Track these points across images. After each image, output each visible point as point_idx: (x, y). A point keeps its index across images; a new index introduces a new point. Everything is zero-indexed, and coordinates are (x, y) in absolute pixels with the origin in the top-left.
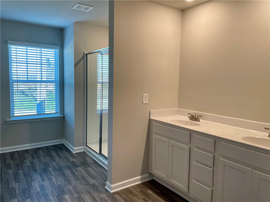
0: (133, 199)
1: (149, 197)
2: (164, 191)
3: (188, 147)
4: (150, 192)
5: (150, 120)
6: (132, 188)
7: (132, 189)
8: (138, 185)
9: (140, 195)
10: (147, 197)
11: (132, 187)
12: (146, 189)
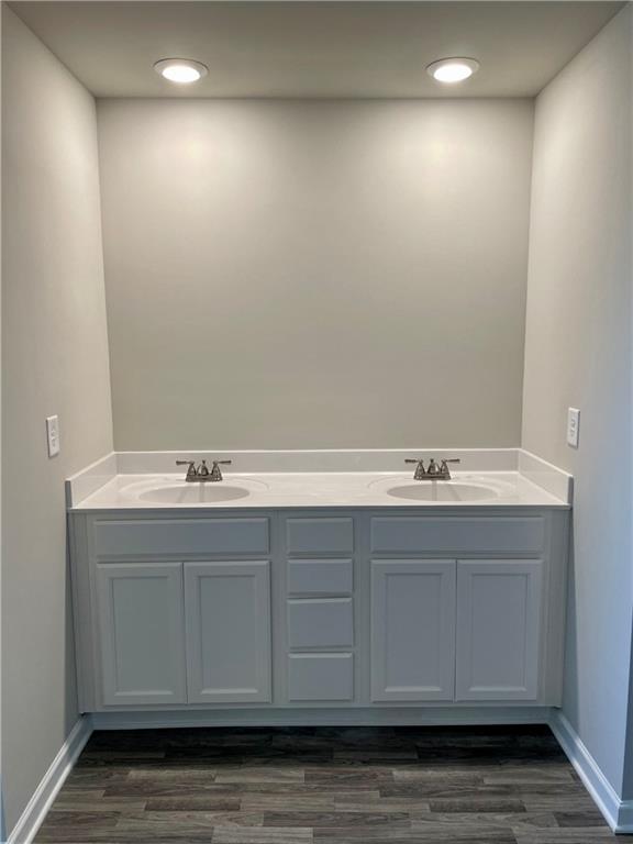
0: (117, 831)
1: (156, 791)
2: (173, 743)
3: (265, 563)
4: (135, 774)
5: (70, 516)
6: (60, 805)
7: (69, 807)
8: (69, 780)
9: (126, 805)
10: (152, 793)
11: (58, 799)
12: (116, 776)
